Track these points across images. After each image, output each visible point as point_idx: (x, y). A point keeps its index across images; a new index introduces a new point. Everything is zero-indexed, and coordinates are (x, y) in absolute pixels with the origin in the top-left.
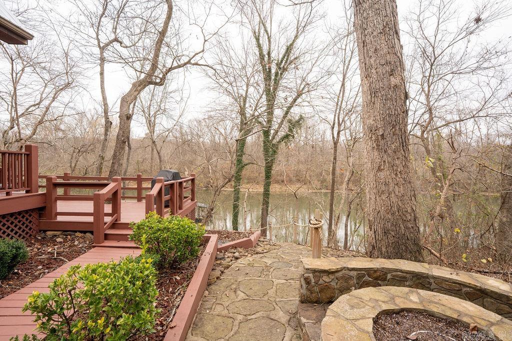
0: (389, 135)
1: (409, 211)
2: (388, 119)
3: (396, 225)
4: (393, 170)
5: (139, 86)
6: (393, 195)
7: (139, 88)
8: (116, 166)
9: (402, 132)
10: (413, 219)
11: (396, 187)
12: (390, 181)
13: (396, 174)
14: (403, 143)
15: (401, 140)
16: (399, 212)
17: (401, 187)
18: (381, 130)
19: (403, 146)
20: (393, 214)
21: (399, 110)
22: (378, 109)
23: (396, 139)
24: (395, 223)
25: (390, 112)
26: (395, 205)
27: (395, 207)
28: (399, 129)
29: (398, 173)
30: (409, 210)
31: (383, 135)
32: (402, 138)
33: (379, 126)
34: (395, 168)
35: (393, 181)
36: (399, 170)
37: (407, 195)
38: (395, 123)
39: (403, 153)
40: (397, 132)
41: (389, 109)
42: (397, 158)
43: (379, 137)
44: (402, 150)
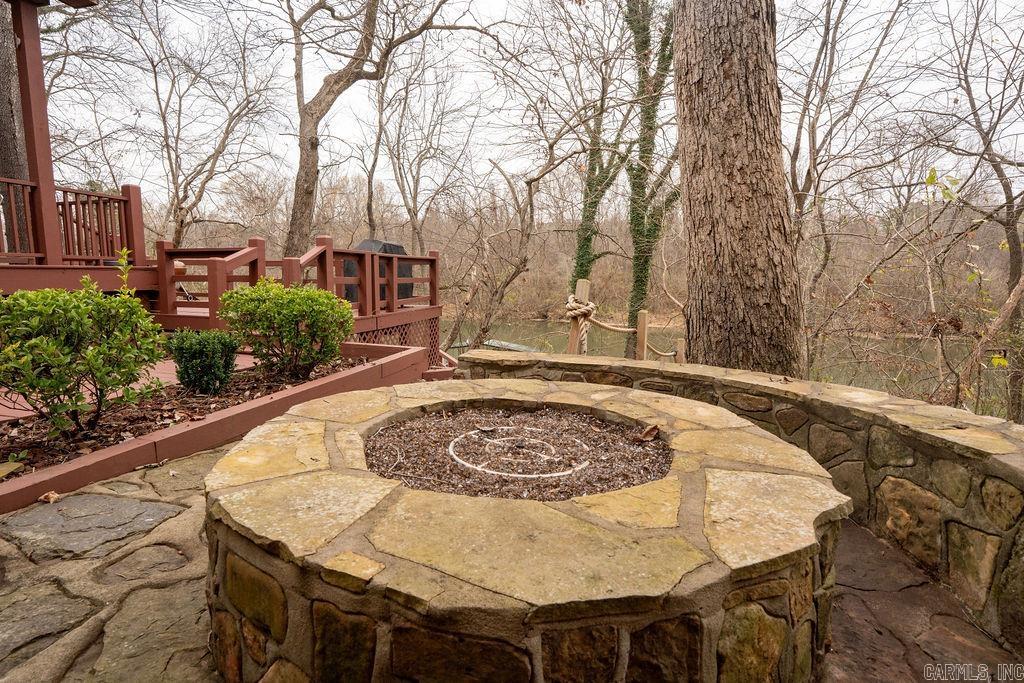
0: (714, 80)
1: (760, 265)
2: (712, 40)
3: (724, 299)
4: (723, 164)
5: (336, 82)
6: (721, 228)
7: (336, 87)
8: (296, 238)
9: (747, 68)
10: (769, 284)
11: (730, 207)
12: (716, 193)
13: (730, 176)
14: (749, 96)
15: (743, 88)
16: (733, 267)
17: (743, 205)
18: (696, 69)
19: (750, 104)
20: (720, 273)
21: (740, 11)
22: (693, 19)
23: (732, 88)
24: (723, 295)
25: (719, 21)
26: (726, 252)
27: (726, 257)
28: (740, 60)
29: (735, 172)
30: (761, 262)
31: (700, 81)
32: (746, 82)
33: (693, 62)
34: (728, 160)
35: (722, 193)
36: (738, 164)
37: (757, 227)
38: (729, 47)
39: (750, 121)
40: (736, 69)
41: (715, 13)
42: (735, 136)
43: (693, 88)
44: (747, 114)
